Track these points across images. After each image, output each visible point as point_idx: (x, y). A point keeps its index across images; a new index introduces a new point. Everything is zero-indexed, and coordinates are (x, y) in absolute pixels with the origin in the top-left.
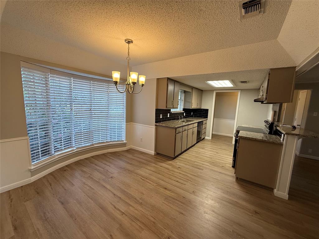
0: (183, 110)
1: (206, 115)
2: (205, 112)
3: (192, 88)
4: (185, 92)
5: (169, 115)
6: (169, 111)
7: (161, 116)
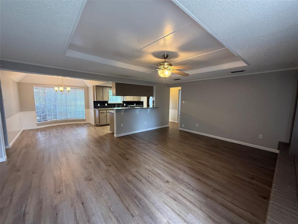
5: (106, 105)
6: (107, 102)
7: (99, 105)
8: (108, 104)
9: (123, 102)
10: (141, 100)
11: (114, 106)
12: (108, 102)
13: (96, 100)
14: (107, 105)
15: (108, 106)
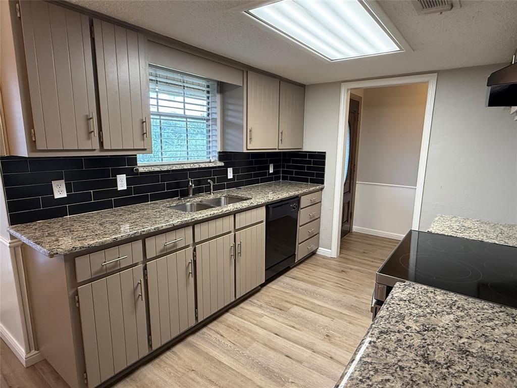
0: (220, 159)
1: (318, 175)
2: (315, 163)
3: (245, 69)
4: (222, 88)
5: (122, 183)
6: (125, 163)
7: (60, 191)
8: (135, 178)
9: (223, 156)
10: (310, 145)
11: (178, 185)
12: (133, 160)
13: (32, 143)
14: (129, 182)
15: (137, 190)
